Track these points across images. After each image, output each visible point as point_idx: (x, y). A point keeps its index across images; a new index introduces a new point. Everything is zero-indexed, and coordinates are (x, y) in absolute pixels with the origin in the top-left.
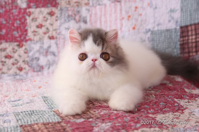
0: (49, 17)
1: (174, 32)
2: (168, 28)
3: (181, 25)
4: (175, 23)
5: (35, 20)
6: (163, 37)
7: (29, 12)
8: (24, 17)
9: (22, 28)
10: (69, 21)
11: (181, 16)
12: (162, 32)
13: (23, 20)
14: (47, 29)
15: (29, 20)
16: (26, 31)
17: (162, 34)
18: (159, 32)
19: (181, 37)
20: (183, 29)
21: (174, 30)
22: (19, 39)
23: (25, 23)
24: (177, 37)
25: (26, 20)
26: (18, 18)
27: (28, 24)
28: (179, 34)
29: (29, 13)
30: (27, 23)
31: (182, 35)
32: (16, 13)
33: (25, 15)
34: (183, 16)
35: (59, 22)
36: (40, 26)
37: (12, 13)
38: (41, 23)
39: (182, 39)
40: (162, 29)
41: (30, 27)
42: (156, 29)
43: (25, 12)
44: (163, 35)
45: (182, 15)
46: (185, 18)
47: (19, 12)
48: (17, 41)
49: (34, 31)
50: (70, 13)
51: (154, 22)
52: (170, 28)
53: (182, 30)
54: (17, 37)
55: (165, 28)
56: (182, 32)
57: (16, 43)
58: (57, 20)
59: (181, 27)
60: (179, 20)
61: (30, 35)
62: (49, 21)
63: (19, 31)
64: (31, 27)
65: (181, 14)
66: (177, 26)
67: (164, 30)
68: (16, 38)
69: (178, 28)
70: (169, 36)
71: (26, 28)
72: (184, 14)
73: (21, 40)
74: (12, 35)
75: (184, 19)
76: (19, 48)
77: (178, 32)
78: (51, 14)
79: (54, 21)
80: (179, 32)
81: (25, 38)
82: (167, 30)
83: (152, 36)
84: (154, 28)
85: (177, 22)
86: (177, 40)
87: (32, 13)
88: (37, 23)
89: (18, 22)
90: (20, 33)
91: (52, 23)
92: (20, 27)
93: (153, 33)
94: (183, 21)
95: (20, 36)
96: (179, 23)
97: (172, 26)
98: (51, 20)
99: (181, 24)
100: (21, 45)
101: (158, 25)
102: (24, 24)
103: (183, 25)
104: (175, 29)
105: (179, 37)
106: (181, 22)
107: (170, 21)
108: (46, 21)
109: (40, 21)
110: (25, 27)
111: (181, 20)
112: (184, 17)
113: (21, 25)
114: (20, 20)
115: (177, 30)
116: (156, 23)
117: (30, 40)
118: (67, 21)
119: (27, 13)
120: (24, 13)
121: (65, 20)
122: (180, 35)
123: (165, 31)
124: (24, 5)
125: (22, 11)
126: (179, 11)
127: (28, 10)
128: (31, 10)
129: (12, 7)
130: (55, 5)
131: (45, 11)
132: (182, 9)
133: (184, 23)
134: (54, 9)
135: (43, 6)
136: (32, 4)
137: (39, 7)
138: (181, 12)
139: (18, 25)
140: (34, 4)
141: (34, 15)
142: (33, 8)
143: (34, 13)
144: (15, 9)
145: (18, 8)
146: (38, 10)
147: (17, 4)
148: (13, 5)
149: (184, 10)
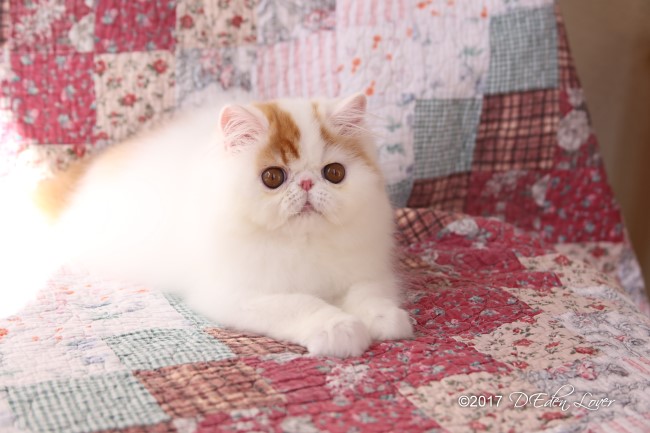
0: (153, 78)
1: (467, 108)
2: (457, 97)
3: (487, 91)
4: (474, 85)
5: (115, 83)
6: (444, 119)
7: (101, 63)
8: (87, 77)
9: (81, 105)
10: (204, 86)
11: (491, 67)
12: (442, 106)
13: (84, 86)
14: (148, 107)
15: (99, 83)
16: (93, 113)
17: (442, 111)
18: (437, 103)
19: (482, 122)
20: (491, 101)
21: (469, 103)
22: (73, 135)
23: (91, 91)
24: (473, 122)
25: (91, 83)
26: (71, 79)
27: (98, 95)
28: (479, 112)
29: (99, 67)
30: (94, 92)
31: (485, 118)
32: (67, 67)
33: (90, 71)
34: (496, 67)
35: (177, 88)
36: (129, 101)
37: (56, 67)
38: (131, 92)
39: (483, 127)
40: (445, 97)
41: (104, 104)
42: (429, 95)
43: (89, 64)
44: (445, 113)
45: (494, 64)
46: (499, 74)
47: (74, 65)
48: (67, 141)
49: (114, 115)
50: (207, 64)
51: (425, 78)
52: (462, 97)
53: (488, 104)
54: (68, 130)
55: (450, 97)
56: (487, 110)
57: (66, 147)
58: (172, 85)
59: (487, 97)
60: (485, 76)
61: (103, 122)
62: (151, 88)
63: (74, 114)
64: (106, 101)
65: (491, 62)
66: (477, 92)
67: (448, 100)
68: (64, 132)
69: (480, 97)
70: (456, 117)
71: (93, 105)
72: (499, 64)
73: (79, 136)
74: (56, 125)
75: (496, 77)
76: (76, 159)
77: (477, 109)
78: (158, 68)
79: (166, 85)
80: (480, 107)
81: (89, 132)
82: (456, 102)
83: (418, 114)
84: (423, 92)
85: (478, 82)
86: (472, 127)
87: (107, 66)
88: (122, 92)
89: (71, 89)
90: (76, 119)
91: (160, 92)
92: (77, 103)
93: (420, 104)
94: (493, 80)
95: (77, 129)
96: (483, 85)
97: (467, 91)
98: (156, 83)
99: (489, 88)
100: (79, 151)
101: (435, 85)
102: (87, 95)
103: (492, 91)
104: (474, 100)
105: (478, 122)
106: (489, 82)
107: (463, 78)
108: (145, 86)
109: (128, 87)
110: (89, 103)
111: (490, 77)
112: (496, 72)
113: (80, 99)
114: (76, 83)
115: (477, 102)
116: (429, 82)
117: (103, 136)
118: (199, 85)
119: (94, 66)
120: (86, 65)
121: (195, 84)
122: (482, 116)
123: (450, 103)
124: (87, 46)
125: (83, 60)
126: (486, 54)
127: (96, 59)
128: (104, 57)
129: (55, 49)
130: (168, 44)
131: (142, 59)
132: (493, 51)
133: (495, 87)
134: (164, 55)
135: (136, 48)
136: (107, 43)
137: (127, 50)
138: (491, 57)
139: (72, 99)
140: (112, 42)
141: (112, 71)
142: (110, 52)
143: (112, 65)
144: (62, 55)
145: (72, 51)
146: (123, 57)
147: (69, 41)
148: (58, 45)
149: (498, 53)
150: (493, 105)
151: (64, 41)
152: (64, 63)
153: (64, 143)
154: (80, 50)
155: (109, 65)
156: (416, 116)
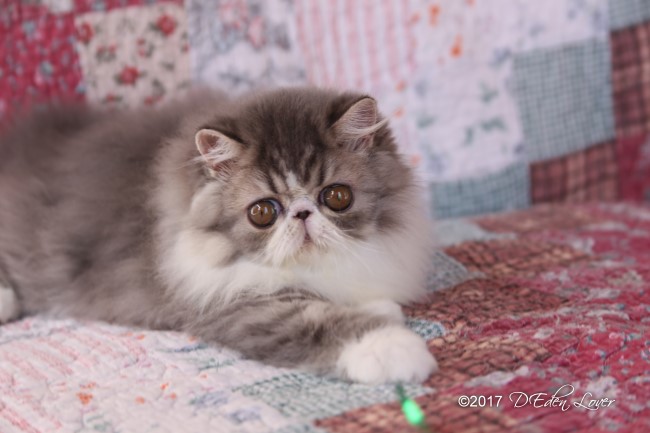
5: (107, 54)
7: (85, 26)
8: (66, 47)
9: (64, 87)
10: (229, 47)
13: (65, 60)
14: (156, 84)
15: (86, 55)
23: (75, 67)
25: (74, 57)
26: (46, 51)
27: (85, 71)
29: (83, 33)
30: (80, 69)
32: (38, 36)
33: (71, 39)
35: (193, 55)
36: (129, 77)
37: (23, 37)
38: (130, 64)
41: (95, 84)
43: (69, 29)
44: (555, 64)
47: (49, 31)
49: (111, 99)
50: (229, 16)
58: (185, 49)
62: (158, 56)
64: (98, 82)
71: (81, 87)
78: (164, 27)
79: (177, 51)
87: (93, 31)
89: (48, 67)
91: (170, 60)
92: (57, 86)
98: (165, 49)
102: (70, 72)
108: (148, 54)
109: (126, 56)
110: (73, 84)
113: (61, 80)
114: (54, 59)
118: (223, 46)
119: (76, 32)
121: (216, 47)
124: (63, 4)
125: (60, 25)
127: (78, 22)
128: (88, 18)
129: (20, 11)
131: (142, 17)
134: (171, 10)
137: (119, 5)
139: (51, 81)
141: (101, 37)
142: (96, 10)
143: (101, 28)
144: (29, 19)
145: (43, 14)
146: (116, 16)
148: (24, 6)
152: (33, 32)
154: (55, 11)
155: (97, 29)
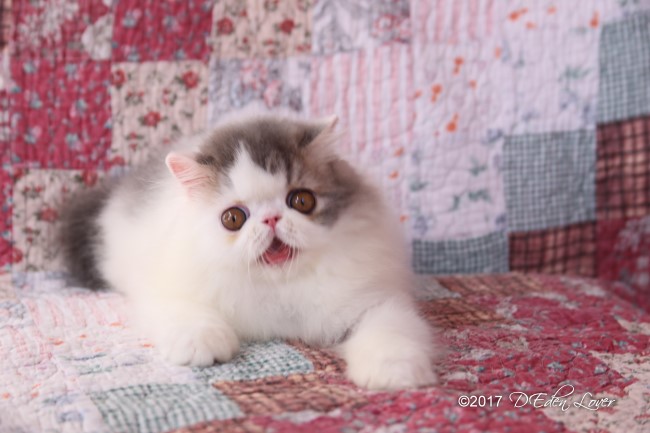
0: (181, 93)
1: (576, 142)
2: (558, 129)
3: (599, 120)
4: (580, 113)
5: (136, 98)
6: (543, 156)
7: (119, 73)
8: (101, 89)
9: (94, 122)
10: (243, 104)
11: (601, 90)
12: (539, 141)
13: (98, 100)
14: (175, 128)
15: (117, 97)
16: (108, 132)
17: (539, 147)
18: (531, 139)
19: (599, 158)
20: (607, 131)
21: (577, 136)
22: (82, 158)
23: (106, 106)
24: (588, 158)
25: (107, 97)
26: (83, 91)
27: (114, 112)
28: (593, 146)
29: (117, 78)
30: (110, 108)
31: (602, 152)
32: (78, 77)
33: (106, 82)
34: (608, 89)
35: (211, 107)
36: (150, 120)
37: (65, 76)
38: (155, 109)
39: (602, 164)
40: (541, 130)
41: (121, 123)
42: (520, 130)
43: (105, 74)
44: (543, 150)
45: (605, 86)
46: (612, 97)
47: (87, 74)
48: (76, 165)
49: (133, 136)
50: (248, 78)
51: (516, 109)
52: (566, 129)
53: (603, 135)
54: (77, 153)
55: (548, 129)
56: (603, 143)
57: (73, 173)
58: (204, 102)
59: (601, 127)
60: (594, 102)
61: (119, 145)
62: (179, 105)
63: (85, 133)
64: (124, 121)
65: (601, 84)
66: (587, 123)
67: (545, 134)
68: (73, 155)
69: (591, 127)
70: (560, 154)
71: (109, 123)
72: (611, 84)
73: (90, 160)
74: (62, 146)
75: (609, 101)
77: (590, 142)
78: (188, 81)
79: (197, 103)
80: (594, 140)
81: (102, 155)
82: (556, 135)
83: (507, 153)
84: (514, 126)
85: (587, 109)
86: (588, 165)
87: (126, 77)
88: (143, 110)
89: (83, 104)
90: (87, 140)
91: (189, 110)
92: (88, 120)
93: (509, 141)
94: (605, 105)
95: (88, 151)
96: (593, 113)
97: (571, 120)
98: (184, 99)
99: (602, 115)
100: (89, 178)
101: (528, 117)
102: (101, 110)
103: (606, 119)
104: (582, 131)
105: (593, 158)
106: (600, 108)
107: (564, 106)
108: (172, 103)
109: (152, 102)
110: (103, 120)
111: (601, 102)
112: (608, 95)
113: (93, 116)
114: (89, 97)
115: (588, 135)
116: (521, 113)
117: (120, 161)
118: (237, 103)
119: (111, 77)
120: (102, 76)
121: (232, 102)
122: (598, 151)
123: (549, 137)
124: (103, 52)
125: (97, 69)
126: (594, 73)
127: (114, 69)
128: (123, 66)
129: (64, 55)
130: (201, 53)
131: (169, 70)
132: (603, 69)
133: (609, 114)
134: (196, 67)
135: (162, 57)
136: (127, 49)
137: (151, 59)
138: (601, 77)
139: (84, 116)
140: (134, 49)
141: (132, 83)
142: (131, 61)
143: (133, 76)
144: (72, 62)
145: (84, 59)
146: (147, 67)
147: (82, 46)
148: (68, 51)
149: (610, 72)
150: (610, 135)
151: (76, 46)
152: (74, 73)
153: (71, 168)
154: (95, 57)
155: (130, 76)
156: (505, 156)
